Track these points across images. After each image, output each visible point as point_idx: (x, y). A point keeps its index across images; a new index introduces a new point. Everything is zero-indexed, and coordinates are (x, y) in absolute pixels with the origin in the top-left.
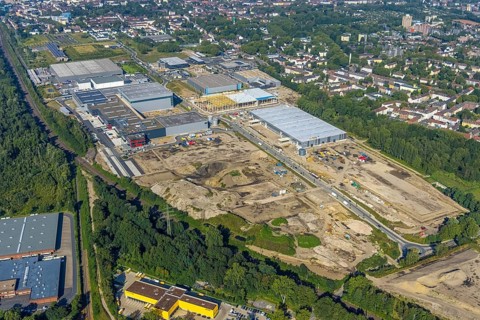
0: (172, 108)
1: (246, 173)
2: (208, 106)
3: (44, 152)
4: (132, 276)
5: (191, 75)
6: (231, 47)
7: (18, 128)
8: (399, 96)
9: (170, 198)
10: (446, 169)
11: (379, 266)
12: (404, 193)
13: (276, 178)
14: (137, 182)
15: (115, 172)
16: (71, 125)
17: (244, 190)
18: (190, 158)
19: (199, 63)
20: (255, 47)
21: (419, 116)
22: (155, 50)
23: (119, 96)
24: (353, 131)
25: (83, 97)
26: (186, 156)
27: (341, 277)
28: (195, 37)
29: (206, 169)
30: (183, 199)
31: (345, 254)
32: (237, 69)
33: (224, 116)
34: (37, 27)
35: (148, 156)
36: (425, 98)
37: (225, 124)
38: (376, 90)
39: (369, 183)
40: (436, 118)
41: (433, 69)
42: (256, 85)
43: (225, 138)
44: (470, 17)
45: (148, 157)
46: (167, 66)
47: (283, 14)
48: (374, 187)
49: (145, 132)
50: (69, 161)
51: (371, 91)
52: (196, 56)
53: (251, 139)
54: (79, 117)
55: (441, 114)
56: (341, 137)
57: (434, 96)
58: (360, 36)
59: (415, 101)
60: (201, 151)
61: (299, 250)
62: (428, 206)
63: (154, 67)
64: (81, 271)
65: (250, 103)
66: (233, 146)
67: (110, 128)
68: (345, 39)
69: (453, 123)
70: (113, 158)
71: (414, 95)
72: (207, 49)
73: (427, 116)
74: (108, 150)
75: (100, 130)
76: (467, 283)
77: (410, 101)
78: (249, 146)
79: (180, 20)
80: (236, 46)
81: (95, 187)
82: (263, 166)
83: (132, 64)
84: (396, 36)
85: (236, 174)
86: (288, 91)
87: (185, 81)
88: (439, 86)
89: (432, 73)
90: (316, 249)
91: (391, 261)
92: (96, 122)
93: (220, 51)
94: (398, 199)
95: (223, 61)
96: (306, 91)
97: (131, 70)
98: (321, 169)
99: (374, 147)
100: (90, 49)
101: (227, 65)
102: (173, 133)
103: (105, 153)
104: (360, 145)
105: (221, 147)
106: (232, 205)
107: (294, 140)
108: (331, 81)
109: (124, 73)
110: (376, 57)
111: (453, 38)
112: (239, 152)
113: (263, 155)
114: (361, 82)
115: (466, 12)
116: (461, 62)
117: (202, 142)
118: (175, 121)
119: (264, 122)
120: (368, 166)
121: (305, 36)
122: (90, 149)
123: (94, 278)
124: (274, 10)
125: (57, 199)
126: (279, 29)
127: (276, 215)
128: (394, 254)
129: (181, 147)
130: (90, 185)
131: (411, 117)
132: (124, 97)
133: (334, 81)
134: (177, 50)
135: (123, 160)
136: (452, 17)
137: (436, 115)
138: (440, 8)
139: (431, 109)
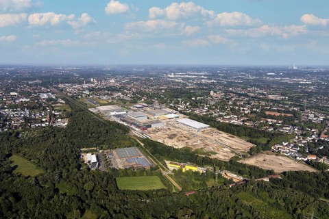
0: (148, 119)
1: (184, 137)
2: (159, 119)
4: (167, 162)
5: (146, 110)
8: (220, 116)
9: (165, 143)
10: (245, 136)
11: (237, 158)
12: (235, 141)
13: (194, 138)
14: (151, 140)
15: (142, 137)
17: (186, 141)
19: (147, 107)
20: (162, 102)
21: (230, 121)
22: (128, 103)
23: (128, 116)
24: (211, 126)
25: (115, 116)
26: (162, 133)
27: (228, 161)
28: (139, 99)
29: (171, 136)
30: (169, 143)
31: (226, 156)
32: (161, 108)
33: (167, 122)
34: (79, 95)
35: (150, 133)
36: (230, 116)
37: (168, 124)
38: (212, 114)
39: (223, 139)
41: (228, 108)
42: (171, 113)
43: (171, 128)
44: (232, 92)
46: (136, 107)
47: (166, 91)
48: (226, 140)
49: (145, 126)
51: (210, 114)
52: (144, 104)
53: (178, 128)
55: (237, 121)
56: (208, 127)
57: (232, 116)
58: (198, 98)
59: (227, 117)
60: (166, 131)
61: (212, 155)
65: (173, 118)
66: (175, 130)
67: (131, 126)
68: (193, 99)
69: (242, 123)
70: (139, 133)
71: (225, 115)
72: (146, 102)
73: (232, 121)
75: (128, 126)
76: (264, 160)
77: (225, 117)
78: (180, 130)
81: (141, 142)
82: (188, 135)
83: (123, 107)
84: (210, 98)
85: (181, 137)
86: (183, 115)
88: (232, 113)
90: (217, 155)
91: (240, 157)
93: (152, 103)
94: (234, 143)
95: (154, 106)
96: (189, 114)
97: (125, 109)
98: (207, 136)
100: (105, 102)
104: (215, 130)
105: (171, 130)
106: (185, 145)
107: (194, 128)
108: (195, 112)
110: (207, 104)
111: (230, 99)
112: (178, 132)
113: (186, 132)
114: (206, 112)
117: (164, 129)
119: (181, 123)
120: (221, 135)
121: (178, 98)
122: (129, 131)
123: (157, 162)
124: (162, 89)
125: (130, 144)
127: (200, 147)
129: (159, 131)
130: (138, 141)
131: (228, 122)
132: (131, 115)
133: (197, 112)
134: (136, 103)
135: (142, 134)
136: (226, 92)
137: (235, 121)
138: (220, 89)
139: (233, 119)
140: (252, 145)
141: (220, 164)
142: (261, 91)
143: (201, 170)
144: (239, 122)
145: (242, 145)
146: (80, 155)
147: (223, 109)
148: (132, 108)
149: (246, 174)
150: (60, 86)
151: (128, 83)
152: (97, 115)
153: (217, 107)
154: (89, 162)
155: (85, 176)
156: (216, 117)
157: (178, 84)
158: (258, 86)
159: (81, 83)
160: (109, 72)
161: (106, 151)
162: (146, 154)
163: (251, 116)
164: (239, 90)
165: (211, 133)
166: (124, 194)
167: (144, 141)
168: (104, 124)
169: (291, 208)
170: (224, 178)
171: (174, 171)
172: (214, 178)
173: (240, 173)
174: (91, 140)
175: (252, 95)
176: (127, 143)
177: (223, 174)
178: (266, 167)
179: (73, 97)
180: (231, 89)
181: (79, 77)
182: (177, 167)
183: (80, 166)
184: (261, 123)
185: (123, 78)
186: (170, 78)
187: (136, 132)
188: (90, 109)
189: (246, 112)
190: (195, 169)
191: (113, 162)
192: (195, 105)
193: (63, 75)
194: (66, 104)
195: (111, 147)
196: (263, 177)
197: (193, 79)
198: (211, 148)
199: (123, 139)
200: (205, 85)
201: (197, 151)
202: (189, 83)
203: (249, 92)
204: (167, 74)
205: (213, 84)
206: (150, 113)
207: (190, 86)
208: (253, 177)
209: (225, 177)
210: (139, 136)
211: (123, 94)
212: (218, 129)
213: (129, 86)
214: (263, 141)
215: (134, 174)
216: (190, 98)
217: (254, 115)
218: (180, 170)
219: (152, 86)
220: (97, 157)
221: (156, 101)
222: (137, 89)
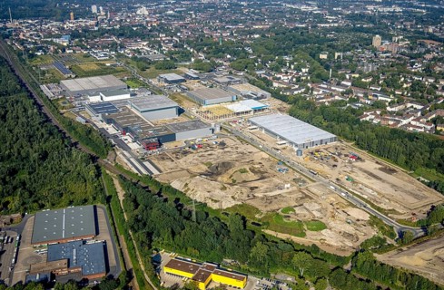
0: (177, 117)
1: (253, 170)
2: (209, 115)
3: (70, 155)
4: (166, 256)
5: (189, 89)
6: (221, 65)
7: (42, 135)
8: (377, 105)
9: (189, 192)
10: (427, 166)
11: (380, 245)
12: (393, 186)
13: (279, 174)
14: (157, 179)
15: (136, 172)
16: (90, 132)
17: (253, 185)
18: (200, 159)
19: (195, 79)
20: (242, 64)
21: (399, 122)
22: (152, 68)
23: (129, 106)
24: (341, 135)
25: (96, 108)
26: (196, 157)
27: (348, 254)
28: (187, 56)
29: (217, 168)
30: (200, 192)
31: (349, 236)
32: (229, 83)
33: (225, 123)
34: (41, 48)
35: (163, 157)
36: (402, 107)
37: (226, 130)
38: (356, 100)
39: (361, 178)
40: (413, 123)
41: (405, 82)
42: (249, 97)
43: (228, 142)
44: (432, 37)
45: (163, 159)
46: (166, 81)
47: (263, 36)
48: (366, 182)
49: (159, 137)
50: (93, 162)
52: (191, 72)
53: (251, 142)
54: (95, 125)
55: (418, 120)
56: (331, 140)
57: (409, 105)
58: (337, 54)
59: (393, 109)
60: (209, 152)
61: (308, 233)
62: (416, 196)
63: (154, 82)
64: (122, 253)
65: (247, 112)
66: (237, 148)
67: (124, 134)
68: (323, 56)
69: (429, 127)
70: (132, 160)
71: (391, 104)
72: (199, 66)
73: (405, 122)
74: (125, 153)
75: (115, 137)
77: (389, 109)
78: (250, 148)
79: (171, 41)
80: (225, 63)
81: (121, 184)
82: (267, 165)
83: (134, 79)
84: (368, 54)
85: (243, 171)
86: (278, 102)
87: (185, 94)
88: (412, 96)
89: (405, 86)
90: (323, 232)
91: (389, 241)
92: (111, 130)
93: (212, 68)
94: (389, 190)
95: (215, 77)
96: (295, 101)
97: (135, 85)
98: (318, 167)
99: (362, 148)
100: (94, 67)
101: (219, 80)
102: (182, 138)
103: (124, 155)
104: (349, 147)
105: (226, 150)
106: (244, 197)
107: (291, 143)
108: (315, 93)
109: (129, 87)
110: (353, 72)
111: (420, 55)
112: (243, 153)
113: (265, 155)
114: (343, 94)
115: (428, 33)
116: (430, 76)
117: (209, 145)
118: (183, 128)
119: (261, 128)
120: (359, 164)
121: (286, 54)
122: (110, 152)
123: (134, 258)
124: (256, 32)
125: (88, 193)
126: (262, 49)
127: (284, 205)
128: (392, 235)
129: (191, 150)
130: (116, 182)
131: (391, 123)
133: (319, 93)
134: (172, 68)
135: (141, 161)
136: (416, 38)
137: (413, 120)
138: (405, 30)
139: (408, 116)
140: (437, 198)
144: (422, 125)
147: (391, 84)
150: (9, 25)
151: (179, 16)
152: (52, 103)
156: (365, 108)
159: (65, 16)
165: (332, 160)
179: (22, 53)
182: (186, 277)
187: (128, 153)
188: (43, 87)
190: (238, 284)
192: (321, 74)
195: (30, 205)
198: (315, 207)
200: (371, 19)
202: (332, 13)
205: (393, 16)
207: (331, 22)
210: (128, 167)
213: (176, 24)
216: (315, 54)
218: (191, 288)
219: (236, 22)
221: (224, 63)
222: (193, 30)
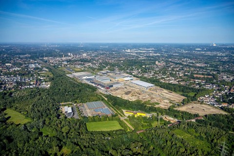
0: (111, 81)
1: (137, 93)
2: (119, 81)
4: (124, 111)
5: (109, 75)
8: (162, 78)
9: (123, 98)
10: (180, 91)
11: (174, 106)
12: (173, 95)
13: (144, 94)
14: (112, 95)
15: (106, 94)
16: (88, 86)
17: (138, 96)
18: (122, 91)
19: (110, 72)
20: (121, 69)
22: (96, 70)
24: (156, 85)
26: (120, 91)
27: (167, 109)
28: (105, 67)
29: (127, 93)
30: (126, 97)
31: (166, 105)
32: (120, 73)
34: (59, 65)
35: (112, 91)
36: (169, 78)
38: (157, 77)
39: (164, 94)
41: (168, 73)
42: (127, 77)
43: (127, 87)
44: (171, 62)
46: (102, 73)
47: (124, 62)
48: (166, 95)
49: (109, 86)
51: (155, 77)
52: (108, 71)
54: (89, 84)
56: (154, 86)
57: (171, 78)
58: (147, 66)
61: (156, 105)
64: (113, 111)
65: (129, 80)
66: (130, 88)
67: (98, 86)
70: (104, 91)
71: (166, 78)
72: (109, 69)
75: (96, 86)
76: (192, 108)
78: (133, 88)
82: (139, 92)
83: (92, 73)
84: (155, 66)
85: (134, 93)
86: (136, 78)
88: (171, 76)
90: (160, 105)
91: (176, 106)
92: (94, 85)
93: (114, 70)
95: (115, 72)
96: (141, 77)
97: (94, 74)
98: (153, 92)
100: (79, 70)
101: (117, 73)
104: (158, 87)
105: (127, 89)
106: (137, 98)
107: (144, 87)
110: (153, 70)
111: (169, 66)
113: (138, 90)
114: (152, 76)
116: (174, 71)
117: (122, 88)
118: (114, 84)
119: (135, 84)
120: (163, 91)
121: (133, 66)
122: (97, 90)
123: (116, 111)
124: (121, 60)
127: (148, 100)
129: (118, 89)
130: (103, 97)
131: (168, 82)
132: (98, 79)
133: (146, 75)
134: (102, 70)
135: (106, 91)
136: (167, 62)
137: (173, 81)
138: (163, 60)
139: (171, 80)
140: (184, 98)
141: (161, 111)
142: (191, 61)
143: (148, 116)
144: (176, 82)
145: (177, 97)
146: (59, 108)
147: (164, 73)
148: (99, 73)
149: (180, 117)
150: (44, 59)
151: (96, 56)
152: (73, 79)
153: (160, 72)
154: (66, 112)
155: (63, 122)
156: (160, 79)
157: (133, 56)
158: (189, 58)
159: (61, 56)
160: (82, 48)
161: (79, 104)
162: (109, 105)
163: (184, 78)
164: (176, 61)
165: (156, 90)
166: (92, 134)
167: (107, 96)
168: (78, 85)
169: (210, 139)
170: (164, 121)
171: (129, 117)
172: (158, 121)
173: (175, 116)
174: (68, 97)
175: (185, 63)
176: (94, 98)
177: (164, 117)
178: (193, 112)
179: (54, 66)
180: (170, 60)
181: (60, 52)
182: (131, 114)
183: (59, 115)
184: (190, 83)
185: (93, 52)
186: (127, 52)
187: (102, 90)
188: (67, 75)
189: (181, 75)
190: (144, 115)
191: (84, 112)
192: (145, 71)
193: (47, 51)
194: (49, 71)
195: (83, 101)
196: (191, 119)
197: (144, 53)
198: (155, 100)
199: (92, 96)
200: (152, 57)
201: (145, 103)
202: (141, 56)
203: (183, 61)
204: (125, 50)
205: (158, 56)
206: (112, 77)
207: (141, 58)
208: (185, 119)
209: (165, 119)
210: (103, 93)
211: (92, 64)
212: (161, 87)
213: (97, 58)
214: (192, 94)
215: (100, 120)
216: (141, 66)
217: (186, 77)
218: (133, 116)
219: (114, 58)
220: (72, 109)
221: (117, 69)
222: (103, 60)
